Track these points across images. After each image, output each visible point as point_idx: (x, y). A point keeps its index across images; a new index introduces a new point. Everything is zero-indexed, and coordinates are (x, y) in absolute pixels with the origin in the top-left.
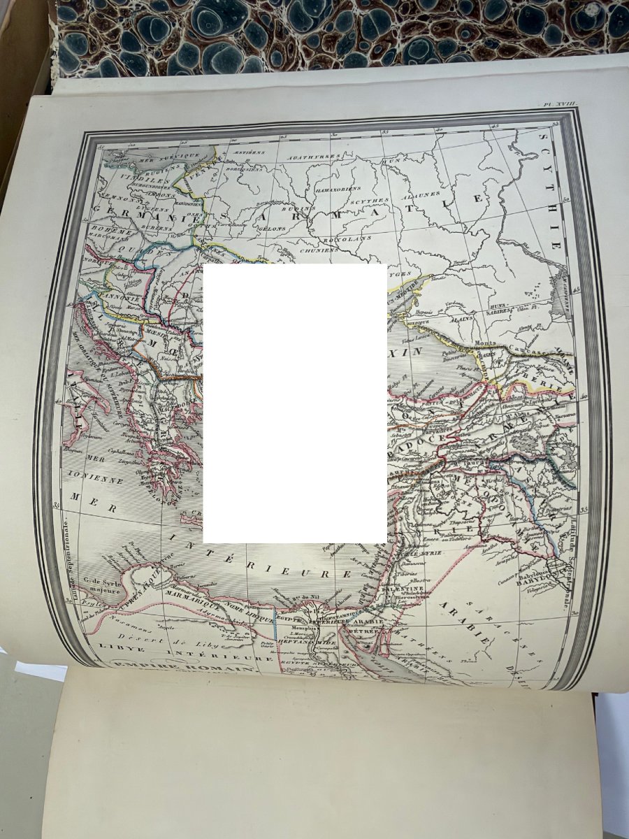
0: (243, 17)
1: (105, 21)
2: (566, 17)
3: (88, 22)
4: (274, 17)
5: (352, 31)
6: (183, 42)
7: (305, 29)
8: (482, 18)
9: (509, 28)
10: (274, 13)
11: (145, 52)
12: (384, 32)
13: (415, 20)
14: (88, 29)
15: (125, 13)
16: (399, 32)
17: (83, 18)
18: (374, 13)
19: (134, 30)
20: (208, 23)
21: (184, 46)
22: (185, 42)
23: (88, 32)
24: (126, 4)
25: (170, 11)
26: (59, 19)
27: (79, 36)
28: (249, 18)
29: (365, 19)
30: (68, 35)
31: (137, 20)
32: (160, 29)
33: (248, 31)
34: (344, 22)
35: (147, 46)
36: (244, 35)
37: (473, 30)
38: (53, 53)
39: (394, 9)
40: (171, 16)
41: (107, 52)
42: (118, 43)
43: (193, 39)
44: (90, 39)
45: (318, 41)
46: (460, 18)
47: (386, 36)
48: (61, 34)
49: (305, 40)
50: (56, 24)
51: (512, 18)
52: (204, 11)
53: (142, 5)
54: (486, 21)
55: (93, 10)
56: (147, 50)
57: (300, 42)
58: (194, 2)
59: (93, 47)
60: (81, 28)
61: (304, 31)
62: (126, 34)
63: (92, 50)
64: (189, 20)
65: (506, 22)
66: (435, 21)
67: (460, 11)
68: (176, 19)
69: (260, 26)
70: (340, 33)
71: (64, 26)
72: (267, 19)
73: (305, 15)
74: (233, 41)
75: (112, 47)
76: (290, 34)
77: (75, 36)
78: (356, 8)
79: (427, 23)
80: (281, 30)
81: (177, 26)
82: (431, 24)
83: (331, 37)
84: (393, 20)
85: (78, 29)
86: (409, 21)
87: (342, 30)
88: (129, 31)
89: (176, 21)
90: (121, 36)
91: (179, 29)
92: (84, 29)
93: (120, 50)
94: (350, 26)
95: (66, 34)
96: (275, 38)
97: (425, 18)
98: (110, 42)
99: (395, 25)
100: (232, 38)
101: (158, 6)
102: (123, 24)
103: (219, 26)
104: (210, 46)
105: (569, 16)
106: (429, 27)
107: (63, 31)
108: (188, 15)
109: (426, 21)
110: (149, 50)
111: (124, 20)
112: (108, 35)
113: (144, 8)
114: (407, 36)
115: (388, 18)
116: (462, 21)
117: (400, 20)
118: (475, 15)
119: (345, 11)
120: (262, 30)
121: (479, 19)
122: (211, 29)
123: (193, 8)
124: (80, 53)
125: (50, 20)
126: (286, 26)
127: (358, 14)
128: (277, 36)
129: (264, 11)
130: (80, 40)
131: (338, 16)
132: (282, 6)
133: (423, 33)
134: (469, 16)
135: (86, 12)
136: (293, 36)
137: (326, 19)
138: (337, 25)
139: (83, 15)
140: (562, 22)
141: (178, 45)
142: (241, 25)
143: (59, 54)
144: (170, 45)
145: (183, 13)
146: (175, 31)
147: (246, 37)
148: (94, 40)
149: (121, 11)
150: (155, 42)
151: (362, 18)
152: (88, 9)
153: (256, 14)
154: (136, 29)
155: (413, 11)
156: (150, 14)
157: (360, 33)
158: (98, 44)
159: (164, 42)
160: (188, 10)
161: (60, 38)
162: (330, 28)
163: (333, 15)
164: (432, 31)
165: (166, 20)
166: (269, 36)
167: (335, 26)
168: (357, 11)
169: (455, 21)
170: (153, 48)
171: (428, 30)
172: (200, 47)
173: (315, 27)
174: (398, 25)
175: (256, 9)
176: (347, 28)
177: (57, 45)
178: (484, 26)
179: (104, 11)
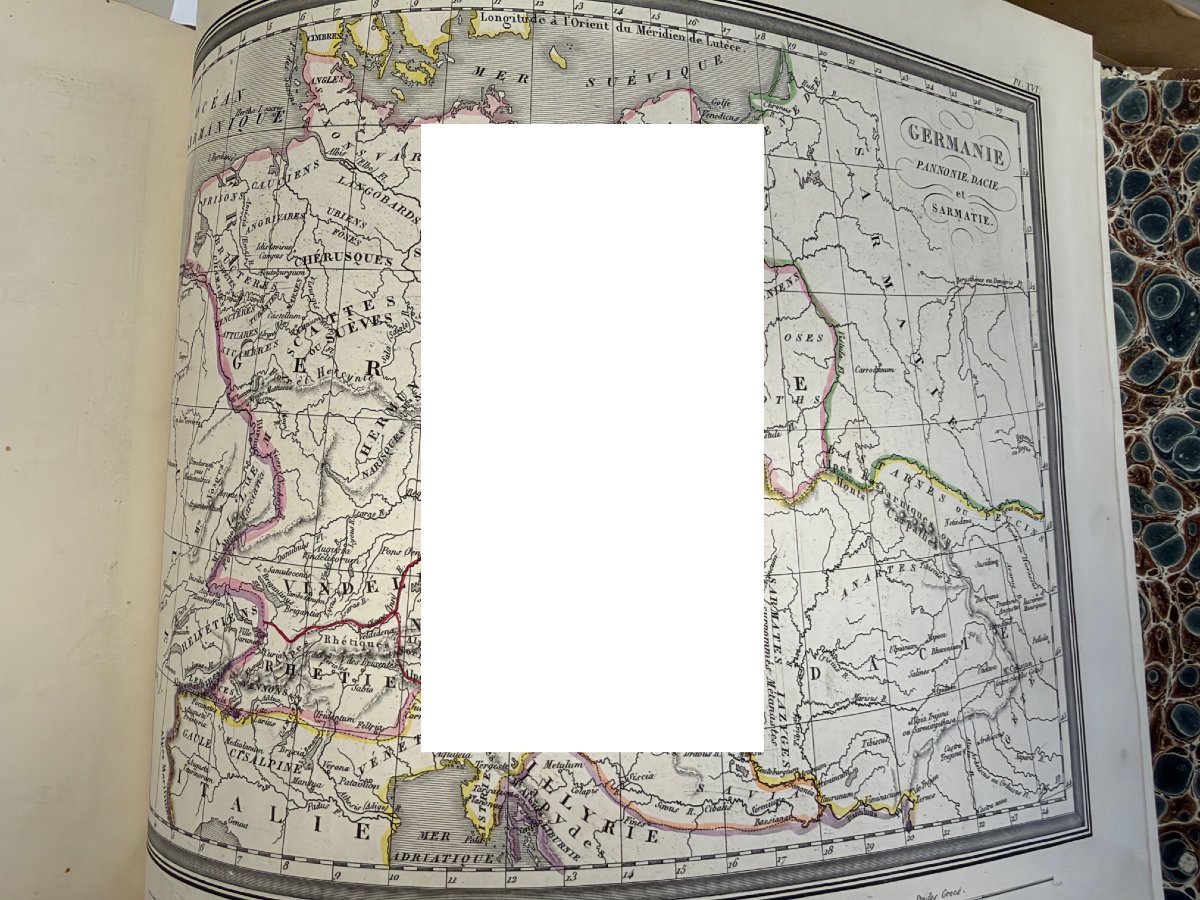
0: (1171, 349)
1: (1164, 149)
2: (1178, 825)
3: (1163, 124)
4: (1172, 395)
5: (1155, 508)
6: (1138, 261)
7: (1157, 440)
8: (1175, 700)
9: (1163, 742)
10: (1178, 396)
11: (1124, 205)
12: (1154, 556)
13: (1171, 601)
14: (1153, 124)
15: (1175, 179)
16: (1155, 578)
17: (1168, 118)
18: (1178, 542)
19: (1153, 191)
20: (1163, 299)
21: (1133, 262)
22: (1137, 263)
23: (1148, 124)
24: (1186, 182)
25: (1179, 244)
26: (1166, 82)
27: (1144, 111)
28: (1171, 359)
29: (1170, 528)
30: (1145, 94)
31: (1166, 196)
32: (1155, 228)
33: (1153, 356)
34: (1167, 498)
35: (1131, 209)
36: (1149, 351)
37: (1159, 687)
38: (1120, 71)
39: (1185, 572)
40: (1172, 245)
41: (1122, 149)
42: (1134, 166)
43: (1143, 275)
44: (1139, 126)
45: (1141, 458)
46: (1175, 668)
47: (1150, 560)
48: (1145, 84)
49: (1142, 440)
50: (1159, 78)
51: (1175, 744)
52: (1178, 294)
53: (1186, 205)
54: (1171, 706)
55: (1178, 133)
56: (1126, 208)
57: (1140, 432)
58: (1190, 280)
59: (1129, 129)
60: (1154, 114)
61: (1154, 438)
62: (1146, 177)
63: (1125, 128)
64: (1167, 271)
65: (1170, 737)
66: (1170, 631)
67: (1183, 668)
68: (1168, 253)
69: (1160, 375)
70: (1153, 491)
71: (1156, 89)
72: (1169, 385)
73: (1175, 440)
74: (1140, 334)
75: (1129, 156)
76: (1150, 418)
77: (1143, 104)
78: (1185, 515)
79: (1168, 619)
80: (1156, 406)
81: (1159, 254)
82: (1166, 626)
83: (1147, 478)
84: (1170, 570)
85: (1153, 109)
86: (1170, 593)
87: (1156, 495)
88: (1151, 183)
89: (1165, 251)
90: (1144, 171)
91: (1154, 256)
92: (1152, 119)
93: (1125, 169)
94: (1163, 507)
95: (1146, 91)
96: (1145, 395)
97: (1174, 616)
98: (1135, 154)
99: (1165, 572)
100: (1143, 333)
101: (1185, 228)
102: (1159, 175)
103: (1159, 314)
104: (1132, 299)
105: (1178, 830)
106: (1162, 623)
107: (1149, 87)
108: (1173, 270)
109: (1171, 618)
110: (1126, 211)
111: (1166, 177)
112: (1145, 152)
113: (1182, 206)
114: (1149, 589)
115: (1173, 562)
116: (1170, 671)
117: (1171, 580)
118: (1179, 690)
119: (1181, 498)
120: (1154, 377)
121: (1174, 696)
122: (1156, 304)
123: (1182, 277)
124: (1120, 110)
125: (1164, 69)
126: (1160, 412)
127: (1178, 518)
128: (1147, 398)
129: (1180, 380)
130: (1139, 113)
131: (1175, 489)
132: (1188, 408)
133: (1154, 614)
134: (1178, 682)
135: (1176, 123)
136: (1148, 422)
137: (1170, 471)
138: (1162, 488)
139: (1171, 119)
140: (1171, 820)
141: (1133, 254)
142: (1162, 347)
143: (1119, 79)
144: (1132, 242)
145: (1175, 263)
146: (1151, 250)
147: (1145, 353)
148: (1138, 131)
149: (1178, 173)
150: (1137, 219)
151: (1173, 523)
152: (1180, 126)
153: (1175, 370)
154: (1154, 194)
155: (1183, 599)
156: (1173, 213)
157: (1152, 520)
158: (1134, 137)
159: (1137, 233)
160: (1180, 270)
161: (1140, 82)
162: (1159, 477)
163: (1176, 481)
164: (1157, 627)
165: (1167, 238)
166: (1147, 387)
167: (1162, 484)
168: (1182, 516)
169: (1170, 660)
170: (1128, 217)
171: (1158, 621)
172: (1131, 285)
173: (1161, 455)
174: (1165, 577)
175: (1183, 369)
176: (1159, 501)
177: (1131, 78)
178: (1165, 705)
179: (1177, 150)
